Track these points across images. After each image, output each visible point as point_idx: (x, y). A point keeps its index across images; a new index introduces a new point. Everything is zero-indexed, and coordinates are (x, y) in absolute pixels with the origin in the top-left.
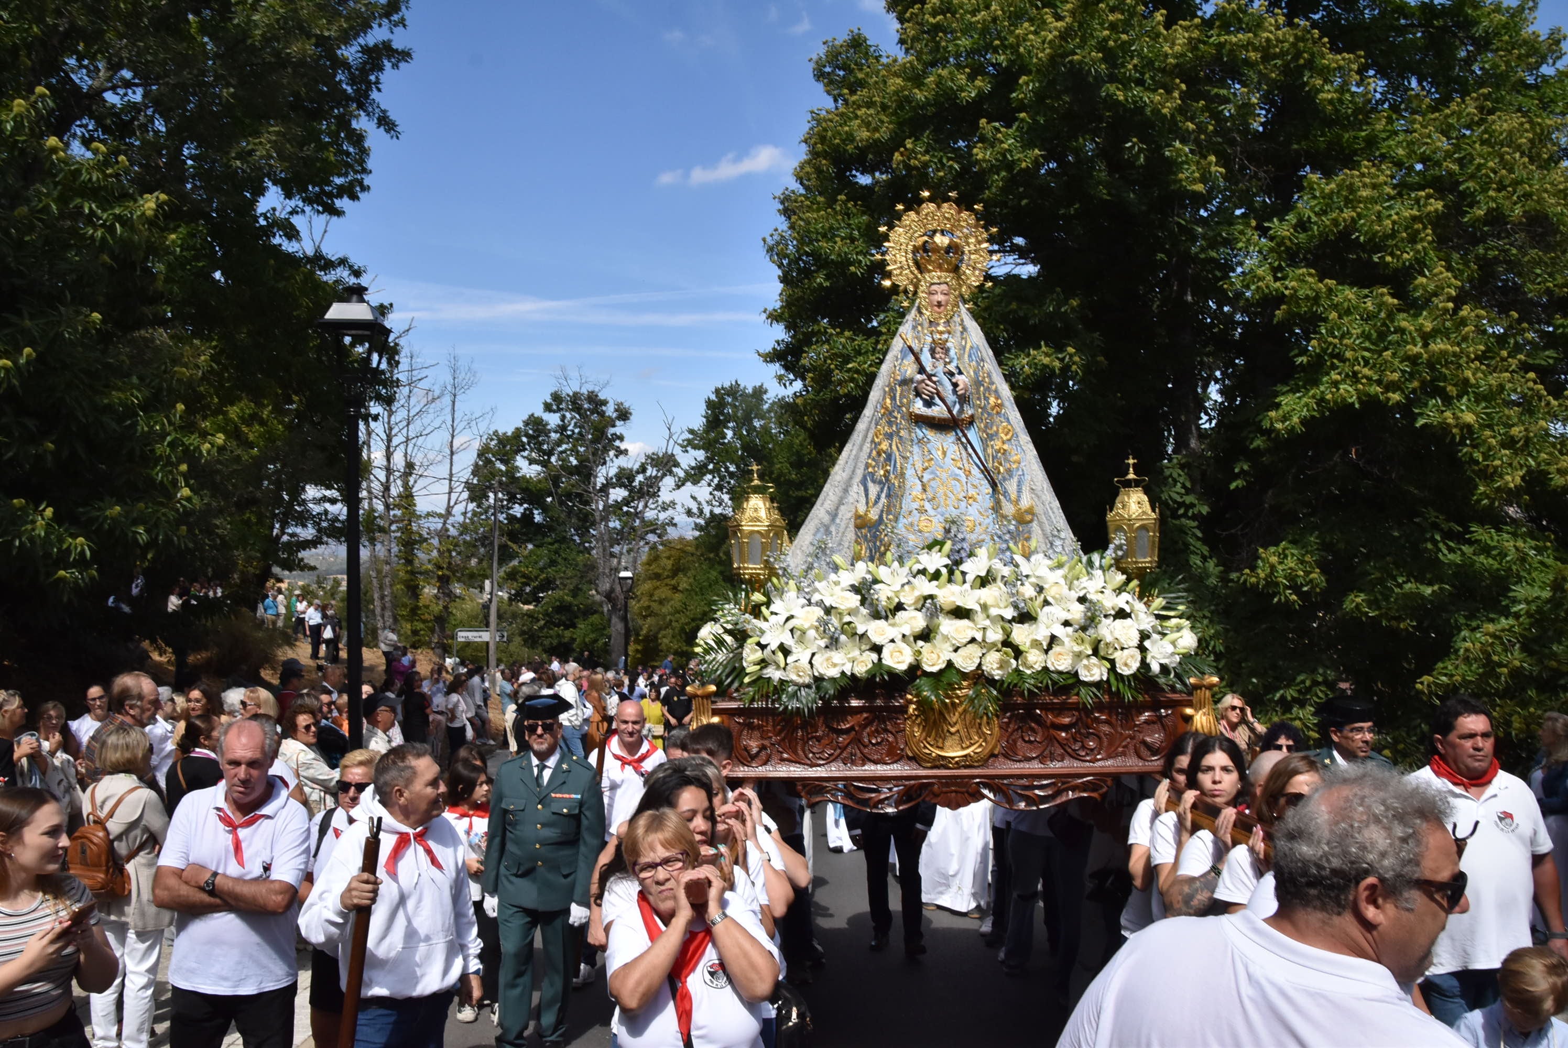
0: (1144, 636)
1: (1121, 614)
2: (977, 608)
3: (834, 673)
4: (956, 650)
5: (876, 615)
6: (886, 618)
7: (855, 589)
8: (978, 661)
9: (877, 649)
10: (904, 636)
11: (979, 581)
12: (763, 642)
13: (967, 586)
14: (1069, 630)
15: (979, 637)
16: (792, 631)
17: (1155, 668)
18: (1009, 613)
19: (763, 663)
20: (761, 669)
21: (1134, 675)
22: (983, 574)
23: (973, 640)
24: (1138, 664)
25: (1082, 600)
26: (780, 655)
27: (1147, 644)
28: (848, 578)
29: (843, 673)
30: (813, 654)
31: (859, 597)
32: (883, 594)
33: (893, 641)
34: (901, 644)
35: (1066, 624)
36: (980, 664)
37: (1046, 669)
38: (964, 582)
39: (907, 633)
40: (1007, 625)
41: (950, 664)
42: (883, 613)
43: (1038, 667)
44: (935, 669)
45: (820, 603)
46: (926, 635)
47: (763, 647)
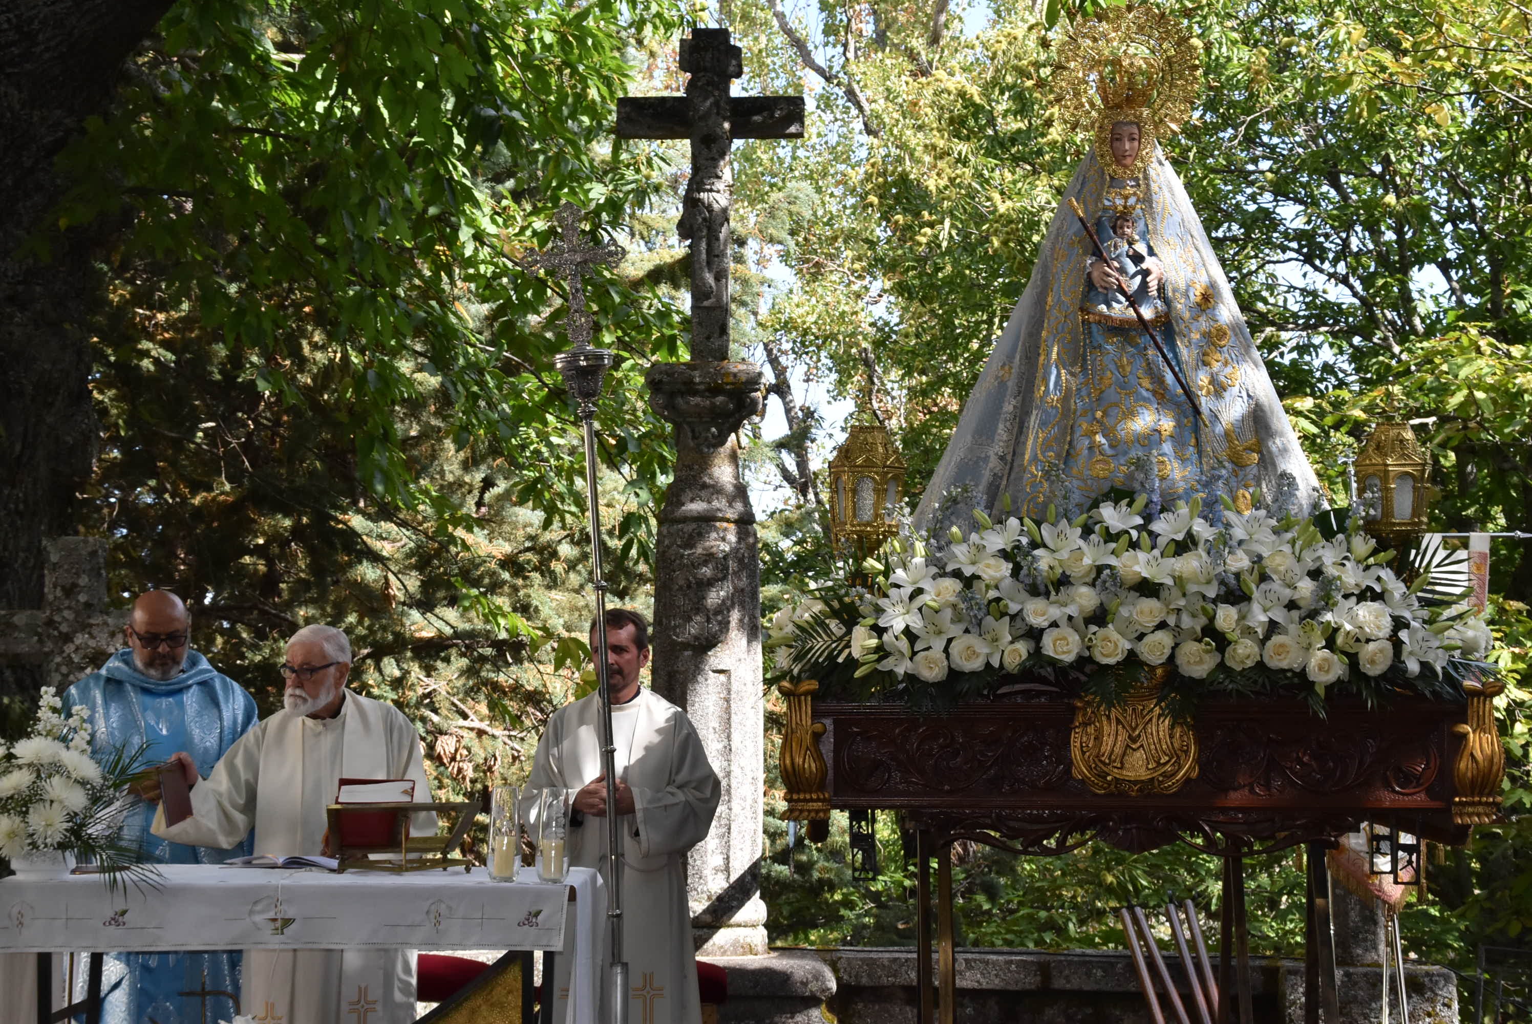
0: (1399, 623)
1: (1366, 595)
2: (1169, 582)
3: (976, 665)
4: (1141, 637)
5: (1035, 591)
6: (1047, 595)
7: (1004, 554)
8: (1167, 652)
9: (1034, 635)
10: (1070, 618)
11: (1173, 547)
12: (882, 623)
13: (1156, 552)
14: (1295, 614)
15: (1171, 621)
16: (920, 609)
17: (1413, 667)
18: (1212, 592)
19: (882, 652)
20: (879, 660)
21: (1383, 676)
22: (1180, 537)
23: (1162, 625)
24: (1389, 663)
25: (1315, 574)
26: (904, 644)
27: (1403, 635)
28: (996, 541)
29: (988, 665)
30: (950, 641)
31: (1011, 566)
32: (1044, 560)
33: (1054, 624)
34: (1066, 631)
35: (1292, 605)
36: (1172, 658)
37: (1261, 665)
38: (1153, 547)
39: (1075, 614)
40: (1210, 607)
41: (1132, 658)
42: (1042, 588)
43: (1249, 663)
44: (1112, 661)
45: (957, 574)
46: (1099, 617)
47: (879, 631)
